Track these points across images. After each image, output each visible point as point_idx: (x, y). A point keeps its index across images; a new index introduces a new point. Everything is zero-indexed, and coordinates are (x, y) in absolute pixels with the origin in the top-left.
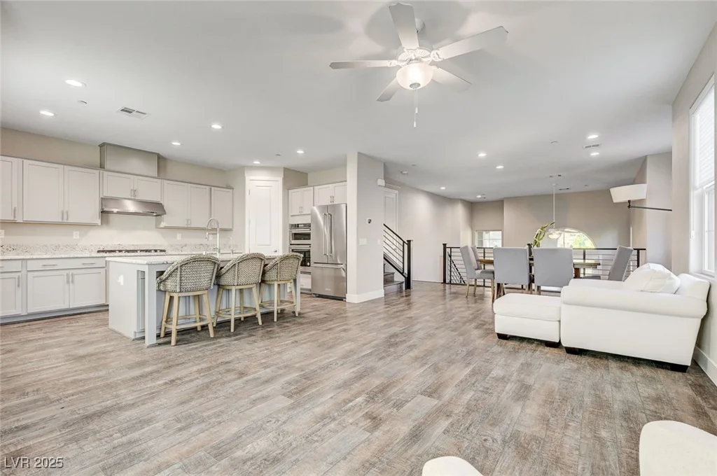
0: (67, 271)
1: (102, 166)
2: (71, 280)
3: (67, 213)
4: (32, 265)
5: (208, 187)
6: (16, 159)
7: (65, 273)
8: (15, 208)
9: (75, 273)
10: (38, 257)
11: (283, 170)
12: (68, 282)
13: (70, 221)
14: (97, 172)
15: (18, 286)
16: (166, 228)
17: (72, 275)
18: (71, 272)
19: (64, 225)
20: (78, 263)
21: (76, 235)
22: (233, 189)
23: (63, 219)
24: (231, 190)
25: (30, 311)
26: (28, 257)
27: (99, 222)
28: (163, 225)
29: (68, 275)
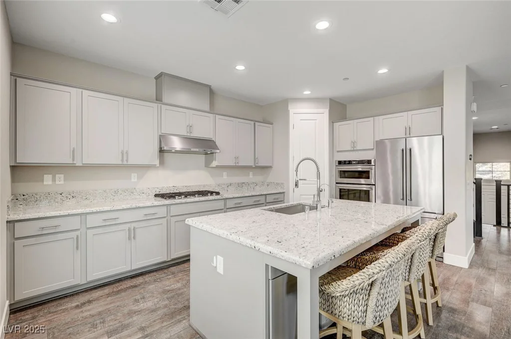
0: (128, 225)
1: (158, 99)
2: (132, 236)
3: (127, 153)
4: (92, 221)
5: (252, 123)
6: (75, 89)
7: (126, 226)
8: (74, 149)
9: (137, 227)
10: (98, 209)
11: (329, 101)
12: (129, 238)
13: (131, 162)
14: (155, 105)
15: (77, 248)
16: (217, 167)
17: (134, 229)
18: (133, 225)
19: (124, 167)
20: (139, 215)
21: (134, 177)
22: (272, 124)
23: (122, 160)
24: (271, 125)
25: (89, 279)
26: (88, 210)
27: (157, 162)
28: (214, 164)
29: (129, 230)
